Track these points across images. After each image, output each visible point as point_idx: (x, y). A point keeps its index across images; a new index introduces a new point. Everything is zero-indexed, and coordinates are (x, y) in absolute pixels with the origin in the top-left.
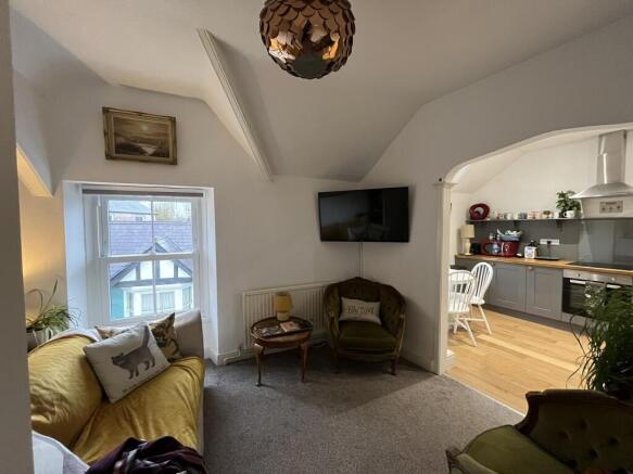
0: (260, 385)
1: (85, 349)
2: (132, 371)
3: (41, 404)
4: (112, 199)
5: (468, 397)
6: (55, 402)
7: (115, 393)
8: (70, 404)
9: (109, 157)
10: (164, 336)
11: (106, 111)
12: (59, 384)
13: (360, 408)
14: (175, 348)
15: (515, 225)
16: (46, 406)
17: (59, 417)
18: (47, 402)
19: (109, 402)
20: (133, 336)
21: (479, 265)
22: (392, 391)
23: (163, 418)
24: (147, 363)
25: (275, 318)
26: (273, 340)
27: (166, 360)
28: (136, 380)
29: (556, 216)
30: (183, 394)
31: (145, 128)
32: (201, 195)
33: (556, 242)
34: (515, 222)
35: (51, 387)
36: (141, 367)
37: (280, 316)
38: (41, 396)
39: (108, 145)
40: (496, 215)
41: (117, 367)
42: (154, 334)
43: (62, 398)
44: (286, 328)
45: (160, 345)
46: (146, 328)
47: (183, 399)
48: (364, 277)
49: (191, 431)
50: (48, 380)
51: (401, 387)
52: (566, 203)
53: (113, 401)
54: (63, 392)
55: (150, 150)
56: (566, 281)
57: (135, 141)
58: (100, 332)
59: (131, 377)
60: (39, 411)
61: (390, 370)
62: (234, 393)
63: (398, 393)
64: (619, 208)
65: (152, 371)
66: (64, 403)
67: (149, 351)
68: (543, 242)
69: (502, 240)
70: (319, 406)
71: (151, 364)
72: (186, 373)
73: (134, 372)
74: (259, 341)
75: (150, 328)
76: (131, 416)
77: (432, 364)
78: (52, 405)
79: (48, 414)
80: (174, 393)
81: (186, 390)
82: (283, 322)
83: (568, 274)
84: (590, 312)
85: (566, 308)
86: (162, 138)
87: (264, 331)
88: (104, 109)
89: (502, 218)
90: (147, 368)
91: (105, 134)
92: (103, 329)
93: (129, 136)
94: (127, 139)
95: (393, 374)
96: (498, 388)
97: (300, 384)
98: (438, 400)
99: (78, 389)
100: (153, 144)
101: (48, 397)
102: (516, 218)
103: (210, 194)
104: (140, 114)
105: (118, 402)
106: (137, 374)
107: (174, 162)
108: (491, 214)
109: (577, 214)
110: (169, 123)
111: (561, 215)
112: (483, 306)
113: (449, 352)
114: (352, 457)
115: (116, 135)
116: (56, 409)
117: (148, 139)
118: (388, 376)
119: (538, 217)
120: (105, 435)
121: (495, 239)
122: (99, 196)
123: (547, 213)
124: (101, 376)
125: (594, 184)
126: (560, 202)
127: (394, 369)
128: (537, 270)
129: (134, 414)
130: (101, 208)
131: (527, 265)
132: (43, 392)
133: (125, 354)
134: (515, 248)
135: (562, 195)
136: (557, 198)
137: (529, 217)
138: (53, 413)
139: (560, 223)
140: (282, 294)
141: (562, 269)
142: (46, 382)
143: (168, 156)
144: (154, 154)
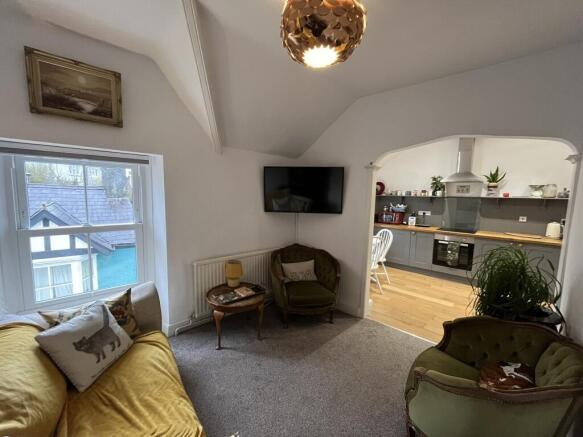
0: (220, 348)
1: (37, 339)
2: (98, 355)
3: (10, 408)
4: (29, 160)
5: (388, 332)
6: (25, 403)
7: (83, 381)
8: (41, 402)
9: (34, 110)
10: (123, 313)
11: (29, 51)
12: (23, 382)
13: (314, 354)
14: (134, 325)
15: (403, 200)
16: (17, 409)
17: (33, 418)
18: (17, 405)
19: (77, 392)
20: (91, 318)
21: (382, 231)
22: (334, 336)
23: (150, 396)
24: (112, 343)
25: (226, 285)
26: (234, 305)
27: (129, 338)
28: (104, 363)
29: (430, 195)
30: (163, 369)
31: (82, 80)
32: (147, 162)
33: (428, 214)
34: (403, 198)
35: (15, 387)
36: (107, 348)
37: (231, 283)
38: (8, 399)
39: (32, 95)
40: (390, 192)
41: (82, 353)
42: (113, 313)
43: (31, 397)
44: (242, 293)
45: (120, 323)
46: (103, 307)
47: (164, 373)
48: (301, 243)
49: (185, 401)
50: (11, 380)
51: (340, 332)
52: (437, 185)
53: (81, 389)
54: (30, 390)
55: (89, 107)
56: (436, 241)
57: (70, 95)
58: (46, 317)
59: (99, 361)
60: (10, 417)
61: (328, 320)
62: (196, 360)
63: (339, 337)
64: (468, 190)
65: (119, 351)
66: (34, 403)
67: (112, 331)
68: (421, 213)
69: (393, 211)
70: (281, 357)
71: (116, 344)
72: (157, 348)
73: (100, 355)
74: (219, 308)
75: (107, 307)
76: (110, 400)
77: (359, 310)
78: (23, 407)
79: (21, 418)
80: (152, 369)
81: (163, 364)
82: (236, 288)
83: (437, 237)
84: (449, 263)
85: (436, 261)
86: (104, 95)
87: (221, 298)
88: (26, 48)
89: (394, 194)
90: (113, 350)
91: (29, 81)
92: (49, 314)
93: (62, 87)
94: (59, 91)
95: (331, 322)
96: (404, 322)
97: (257, 342)
98: (369, 337)
99: (45, 384)
100: (93, 101)
101: (17, 399)
102: (404, 194)
103: (158, 161)
104: (77, 63)
105: (87, 389)
106: (104, 357)
107: (119, 124)
108: (385, 191)
109: (443, 193)
110: (112, 79)
111: (434, 193)
112: (385, 263)
113: (370, 301)
114: (320, 393)
115: (44, 83)
116: (29, 411)
117: (87, 94)
118: (328, 325)
119: (418, 195)
120: (88, 426)
121: (388, 210)
122: (13, 155)
123: (424, 191)
124: (63, 364)
125: (454, 172)
126: (433, 184)
127: (331, 318)
128: (418, 234)
129: (114, 398)
130: (16, 172)
131: (411, 231)
132: (9, 394)
133: (88, 337)
134: (402, 217)
135: (434, 179)
136: (431, 181)
137: (413, 195)
138: (26, 415)
139: (432, 199)
140: (232, 262)
141: (433, 233)
142: (8, 382)
143: (111, 116)
144: (94, 113)
